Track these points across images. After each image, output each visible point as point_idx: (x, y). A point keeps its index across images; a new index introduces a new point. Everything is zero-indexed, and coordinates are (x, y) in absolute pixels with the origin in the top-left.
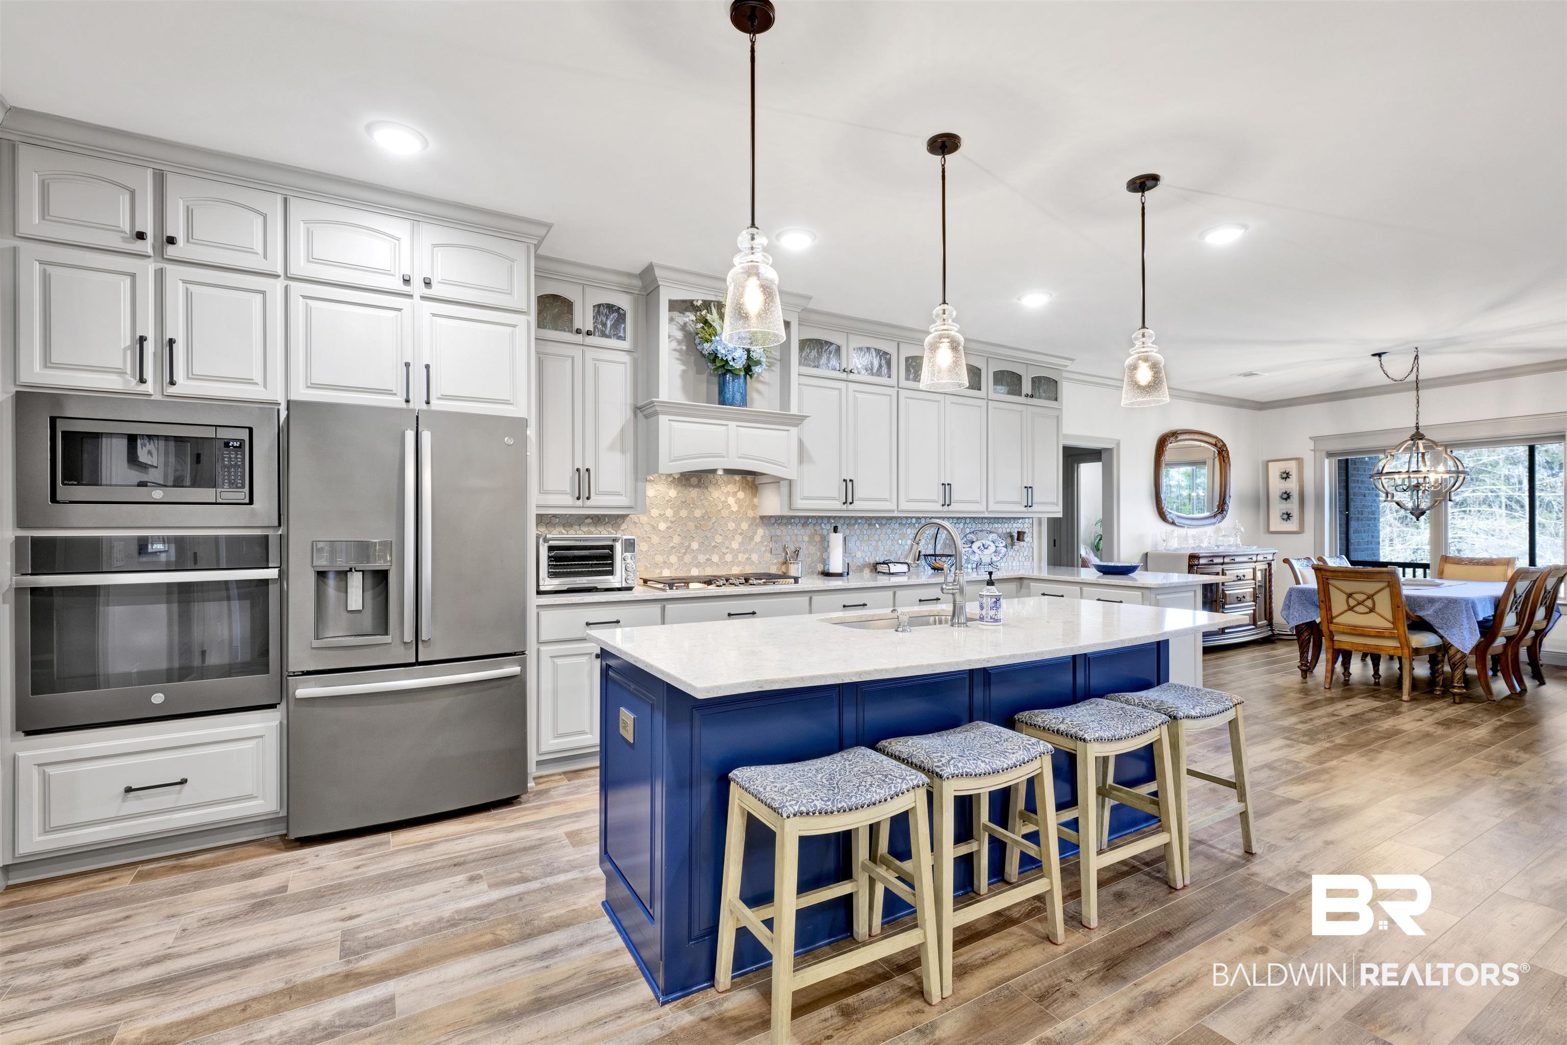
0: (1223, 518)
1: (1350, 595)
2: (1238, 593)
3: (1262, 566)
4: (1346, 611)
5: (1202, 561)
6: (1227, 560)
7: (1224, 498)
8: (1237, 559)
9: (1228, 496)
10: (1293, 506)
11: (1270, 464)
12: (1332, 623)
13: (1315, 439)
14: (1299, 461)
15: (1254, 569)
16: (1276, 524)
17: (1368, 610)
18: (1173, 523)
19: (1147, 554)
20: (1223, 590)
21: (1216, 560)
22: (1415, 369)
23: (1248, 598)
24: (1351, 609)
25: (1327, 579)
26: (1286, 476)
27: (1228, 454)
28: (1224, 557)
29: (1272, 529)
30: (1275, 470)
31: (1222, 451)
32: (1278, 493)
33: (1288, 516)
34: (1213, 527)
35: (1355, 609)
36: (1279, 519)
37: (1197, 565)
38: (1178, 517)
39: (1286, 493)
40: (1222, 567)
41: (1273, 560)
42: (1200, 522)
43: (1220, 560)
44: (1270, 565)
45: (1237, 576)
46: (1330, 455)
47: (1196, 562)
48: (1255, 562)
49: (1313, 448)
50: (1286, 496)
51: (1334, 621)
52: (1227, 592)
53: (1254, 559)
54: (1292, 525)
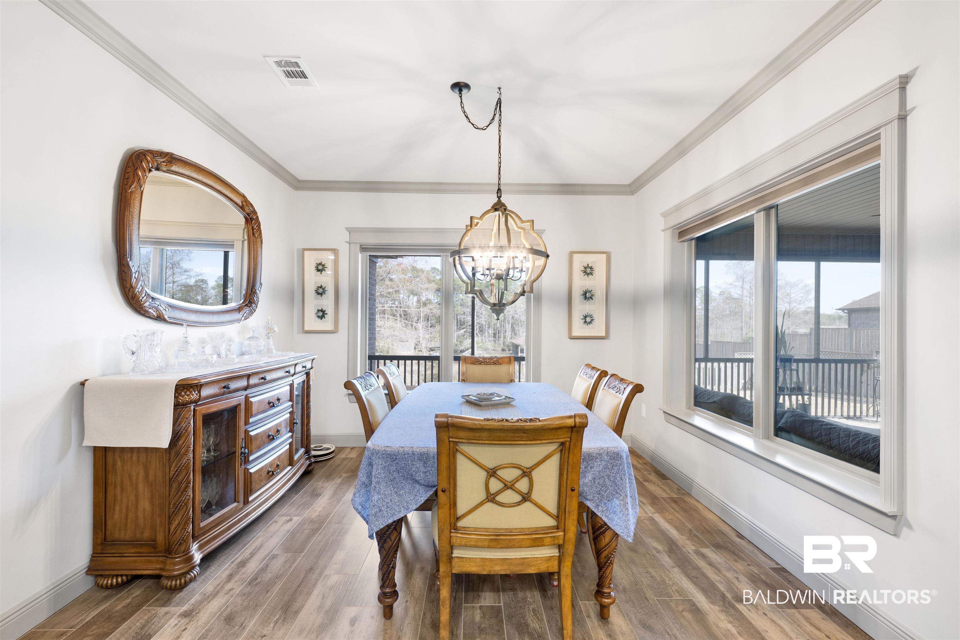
0: (251, 313)
1: (492, 473)
2: (269, 429)
3: (299, 380)
4: (481, 504)
5: (205, 392)
6: (253, 381)
7: (254, 286)
8: (269, 377)
9: (258, 284)
10: (327, 303)
11: (306, 252)
12: (456, 529)
13: (350, 230)
14: (335, 251)
15: (292, 386)
16: (312, 323)
17: (518, 498)
18: (159, 318)
19: (83, 384)
20: (247, 432)
21: (234, 385)
22: (497, 115)
23: (283, 430)
24: (491, 498)
25: (456, 443)
26: (320, 268)
27: (259, 226)
28: (249, 376)
29: (306, 328)
30: (311, 260)
31: (252, 219)
32: (314, 288)
33: (322, 314)
34: (236, 326)
35: (499, 498)
36: (314, 316)
37: (196, 402)
38: (172, 306)
39: (321, 287)
40: (245, 393)
41: (312, 368)
42: (215, 319)
43: (244, 383)
44: (308, 374)
45: (269, 403)
46: (363, 249)
47: (194, 396)
48: (293, 375)
49: (348, 240)
50: (320, 291)
51: (460, 524)
52: (252, 433)
53: (292, 372)
54: (327, 324)
